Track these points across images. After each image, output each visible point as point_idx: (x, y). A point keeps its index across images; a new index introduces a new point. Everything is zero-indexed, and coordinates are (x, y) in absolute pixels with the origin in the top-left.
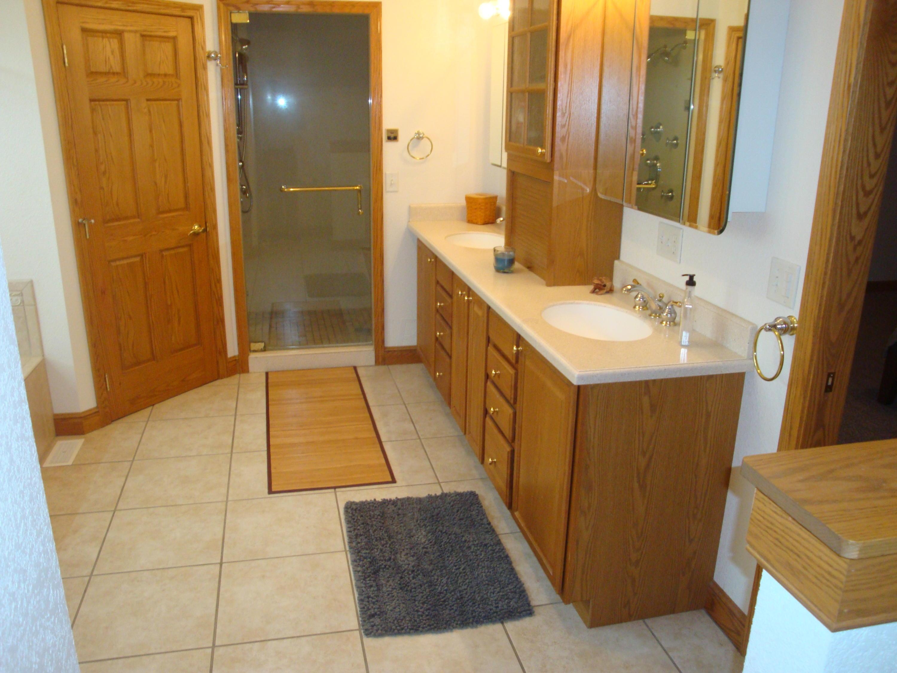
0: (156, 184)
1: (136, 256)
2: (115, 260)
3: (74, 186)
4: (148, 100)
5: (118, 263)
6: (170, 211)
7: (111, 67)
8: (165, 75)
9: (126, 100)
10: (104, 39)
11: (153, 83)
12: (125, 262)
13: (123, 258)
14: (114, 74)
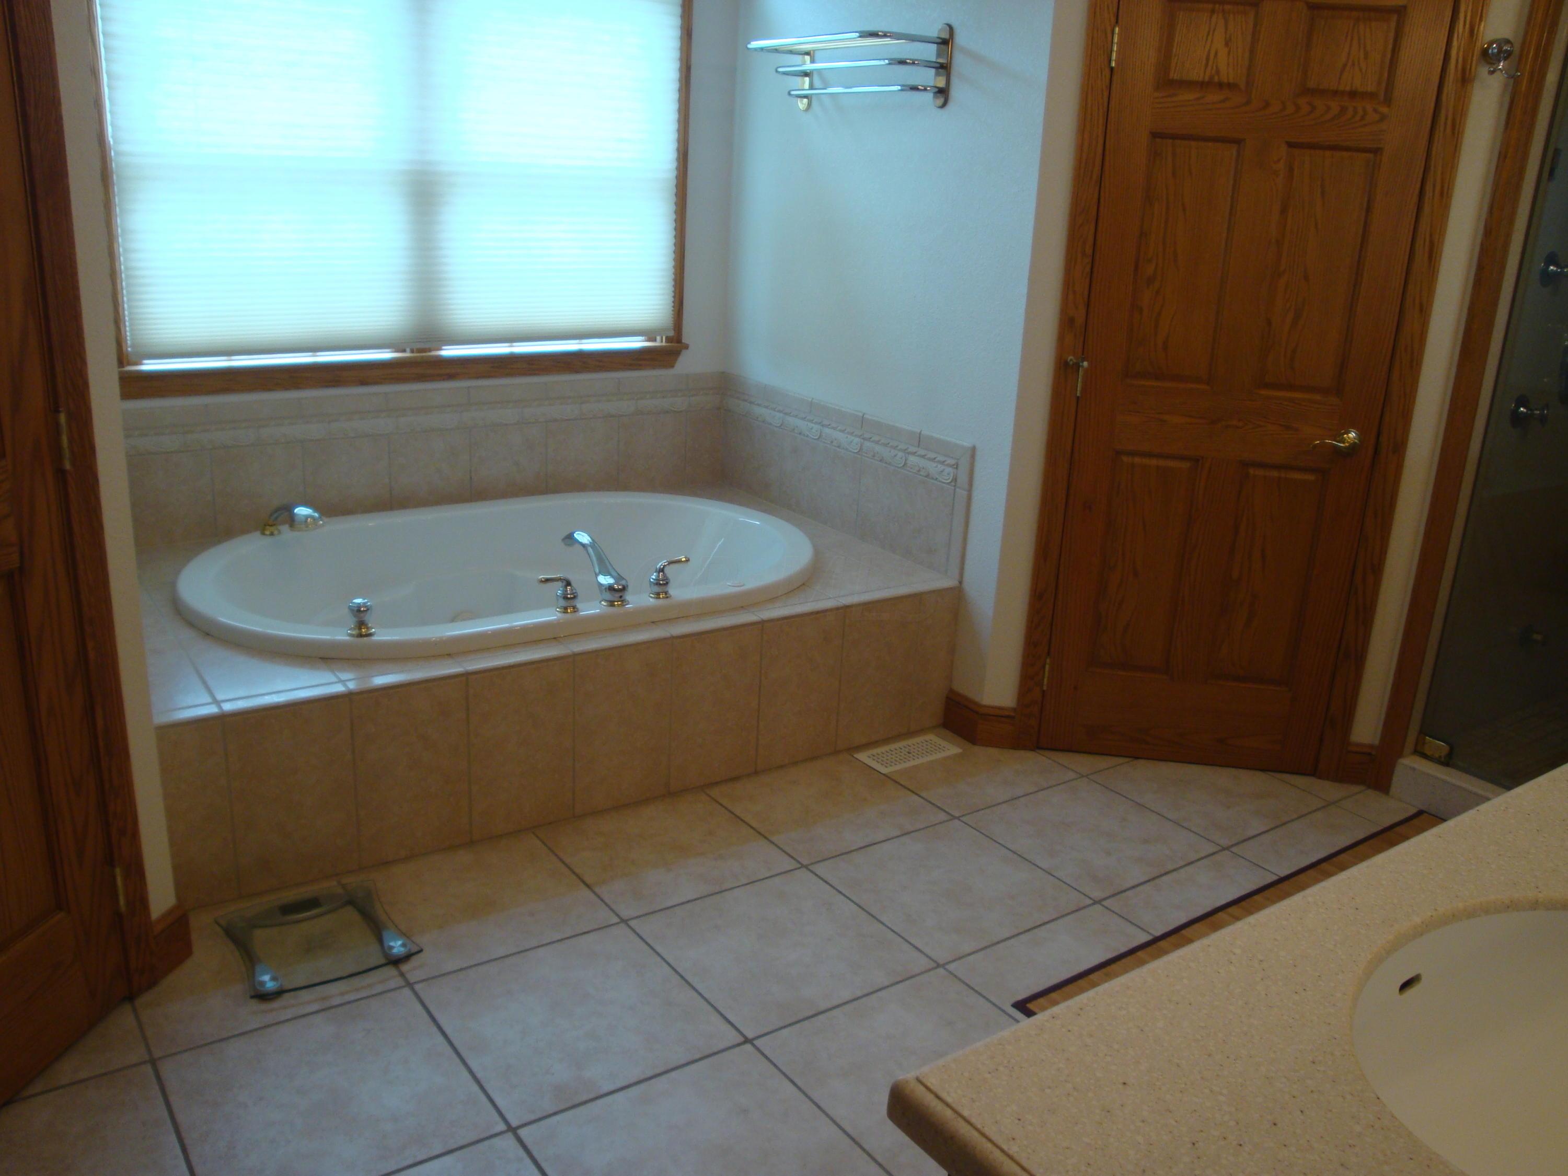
0: (1269, 323)
1: (1183, 458)
2: (1132, 454)
3: (1074, 292)
4: (1290, 145)
5: (1137, 460)
6: (1291, 387)
7: (1218, 72)
8: (1353, 94)
9: (1238, 142)
10: (1215, 17)
11: (1314, 108)
12: (1154, 462)
13: (1150, 455)
14: (1220, 85)
